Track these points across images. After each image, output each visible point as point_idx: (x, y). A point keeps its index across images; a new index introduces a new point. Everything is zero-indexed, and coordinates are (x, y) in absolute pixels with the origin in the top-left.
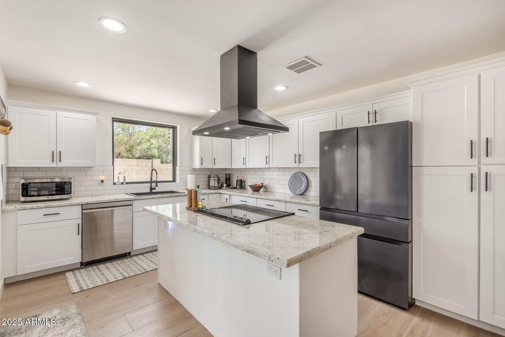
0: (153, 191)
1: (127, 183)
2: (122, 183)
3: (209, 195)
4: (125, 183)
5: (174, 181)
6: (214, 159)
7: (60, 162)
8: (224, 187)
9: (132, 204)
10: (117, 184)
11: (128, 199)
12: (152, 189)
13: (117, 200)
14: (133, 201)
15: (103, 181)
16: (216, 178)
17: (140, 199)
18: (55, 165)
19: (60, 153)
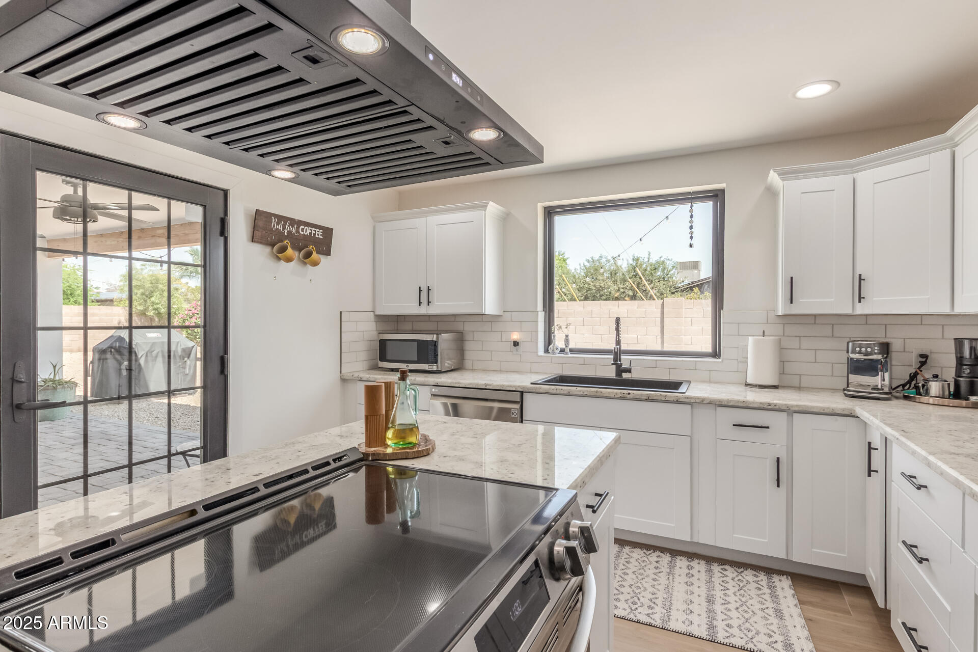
0: (625, 375)
1: (572, 351)
2: (562, 351)
3: (795, 415)
4: (567, 350)
5: (716, 354)
6: (860, 279)
7: (428, 305)
8: (919, 394)
9: (519, 400)
10: (550, 351)
11: (509, 386)
12: (620, 370)
13: (487, 387)
14: (522, 393)
15: (516, 344)
16: (875, 354)
17: (537, 391)
18: (424, 310)
19: (429, 290)
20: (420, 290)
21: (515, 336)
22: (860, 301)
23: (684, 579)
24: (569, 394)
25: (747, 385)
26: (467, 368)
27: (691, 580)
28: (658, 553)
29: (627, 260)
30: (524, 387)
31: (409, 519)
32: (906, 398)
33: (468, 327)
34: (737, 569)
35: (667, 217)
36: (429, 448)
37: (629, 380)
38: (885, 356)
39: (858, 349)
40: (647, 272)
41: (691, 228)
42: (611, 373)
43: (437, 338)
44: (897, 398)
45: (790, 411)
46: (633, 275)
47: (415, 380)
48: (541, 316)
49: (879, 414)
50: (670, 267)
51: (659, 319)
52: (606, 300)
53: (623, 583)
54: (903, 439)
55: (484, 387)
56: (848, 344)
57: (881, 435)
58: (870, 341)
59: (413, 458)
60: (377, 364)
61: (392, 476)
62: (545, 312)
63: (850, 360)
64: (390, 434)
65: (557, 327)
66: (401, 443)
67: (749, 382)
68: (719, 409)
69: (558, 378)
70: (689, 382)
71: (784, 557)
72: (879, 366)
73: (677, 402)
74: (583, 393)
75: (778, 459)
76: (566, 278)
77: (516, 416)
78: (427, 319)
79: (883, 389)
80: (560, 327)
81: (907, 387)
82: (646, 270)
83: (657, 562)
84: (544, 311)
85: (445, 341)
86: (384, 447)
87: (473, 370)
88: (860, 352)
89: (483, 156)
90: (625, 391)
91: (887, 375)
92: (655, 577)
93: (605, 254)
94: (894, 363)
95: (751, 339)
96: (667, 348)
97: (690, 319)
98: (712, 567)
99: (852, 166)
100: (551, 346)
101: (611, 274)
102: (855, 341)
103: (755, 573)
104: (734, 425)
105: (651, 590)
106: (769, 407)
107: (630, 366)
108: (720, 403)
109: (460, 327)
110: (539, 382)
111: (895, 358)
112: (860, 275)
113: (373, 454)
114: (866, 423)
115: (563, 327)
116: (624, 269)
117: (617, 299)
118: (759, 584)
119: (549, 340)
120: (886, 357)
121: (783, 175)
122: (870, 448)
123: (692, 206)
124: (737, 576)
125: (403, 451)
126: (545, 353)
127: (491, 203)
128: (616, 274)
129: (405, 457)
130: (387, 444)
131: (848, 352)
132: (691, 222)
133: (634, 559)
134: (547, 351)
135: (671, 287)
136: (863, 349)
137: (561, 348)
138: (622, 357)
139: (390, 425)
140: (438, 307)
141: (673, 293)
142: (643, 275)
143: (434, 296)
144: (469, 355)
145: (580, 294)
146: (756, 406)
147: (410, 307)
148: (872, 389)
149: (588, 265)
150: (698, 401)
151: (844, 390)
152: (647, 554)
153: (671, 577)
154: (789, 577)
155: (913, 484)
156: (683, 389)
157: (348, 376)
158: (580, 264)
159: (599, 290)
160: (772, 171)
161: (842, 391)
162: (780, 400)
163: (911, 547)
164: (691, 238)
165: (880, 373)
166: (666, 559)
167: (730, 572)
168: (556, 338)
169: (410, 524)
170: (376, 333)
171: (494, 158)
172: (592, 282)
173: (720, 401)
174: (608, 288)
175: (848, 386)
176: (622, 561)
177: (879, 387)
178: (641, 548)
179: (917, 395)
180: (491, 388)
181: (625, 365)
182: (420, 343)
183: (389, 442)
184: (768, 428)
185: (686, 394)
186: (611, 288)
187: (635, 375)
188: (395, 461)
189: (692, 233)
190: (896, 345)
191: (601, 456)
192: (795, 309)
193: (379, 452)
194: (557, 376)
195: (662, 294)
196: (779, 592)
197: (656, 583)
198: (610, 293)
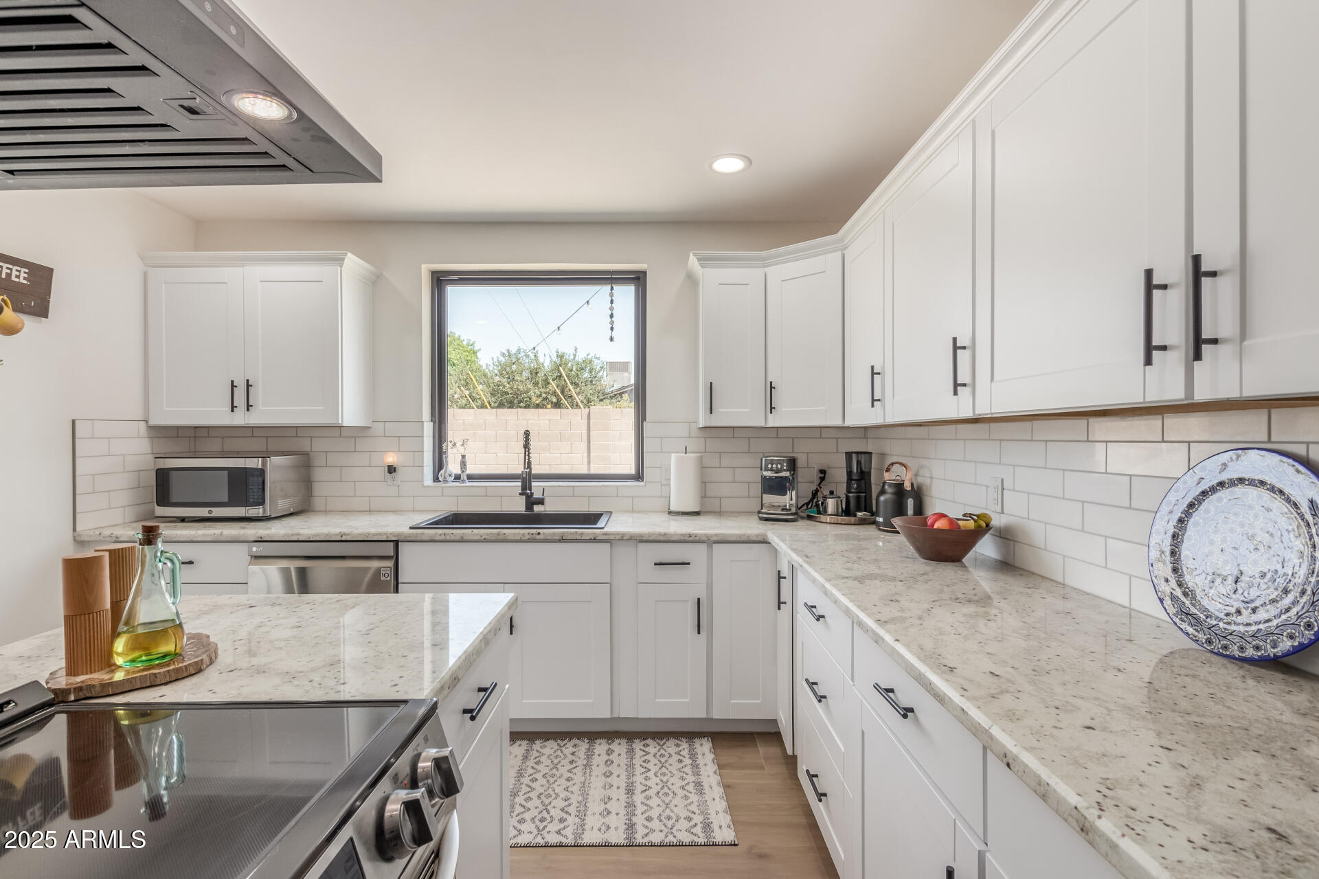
0: (537, 509)
1: (470, 477)
2: (457, 478)
3: (715, 546)
4: (464, 477)
5: (639, 476)
6: (772, 388)
7: (248, 410)
8: (819, 513)
9: (392, 555)
10: (441, 479)
11: (377, 534)
12: (531, 502)
13: (344, 538)
14: (396, 543)
15: (392, 469)
16: (784, 470)
17: (419, 539)
18: (240, 418)
19: (248, 385)
20: (233, 386)
21: (391, 459)
22: (771, 412)
23: (603, 769)
24: (462, 540)
25: (670, 513)
26: (316, 509)
27: (610, 768)
28: (575, 741)
29: (550, 357)
30: (399, 535)
31: (163, 792)
32: (810, 518)
33: (319, 446)
34: (659, 742)
35: (588, 302)
36: (202, 660)
37: (541, 514)
38: (792, 472)
39: (770, 466)
40: (573, 373)
41: (612, 316)
42: (519, 506)
43: (264, 464)
44: (802, 518)
45: (711, 542)
46: (557, 376)
47: (221, 534)
48: (428, 428)
49: (788, 539)
50: (598, 368)
51: (585, 433)
52: (525, 407)
53: (531, 795)
54: (805, 566)
55: (339, 538)
56: (762, 460)
57: (789, 562)
58: (780, 457)
59: (166, 684)
60: (153, 511)
61: (126, 722)
62: (434, 423)
63: (764, 479)
64: (120, 645)
65: (450, 445)
66: (144, 658)
67: (672, 509)
68: (641, 545)
69: (451, 518)
70: (611, 513)
71: (704, 716)
72: (788, 484)
73: (594, 540)
74: (481, 536)
75: (699, 599)
76: (475, 377)
77: (389, 578)
78: (249, 433)
79: (790, 510)
80: (455, 445)
81: (809, 506)
82: (571, 370)
83: (573, 754)
84: (432, 421)
85: (277, 468)
86: (108, 670)
87: (326, 512)
88: (771, 470)
89: (272, 150)
90: (534, 531)
91: (794, 493)
92: (570, 775)
93: (523, 347)
94: (799, 480)
95: (673, 456)
96: (595, 470)
97: (618, 433)
98: (634, 746)
99: (764, 259)
100: (442, 472)
101: (531, 374)
102: (767, 457)
103: (677, 742)
104: (656, 564)
105: (563, 795)
106: (690, 538)
107: (543, 495)
108: (641, 538)
109: (304, 445)
110: (421, 525)
111: (802, 474)
112: (771, 383)
113: (80, 689)
114: (776, 549)
115: (459, 444)
116: (546, 367)
117: (537, 406)
118: (681, 755)
119: (439, 464)
120: (793, 474)
121: (703, 260)
122: (780, 578)
123: (612, 289)
124: (659, 750)
125: (145, 673)
126: (434, 481)
127: (349, 255)
128: (537, 373)
129: (148, 684)
130: (115, 664)
131: (761, 470)
132: (612, 309)
133: (546, 756)
134: (436, 479)
135: (599, 393)
136: (774, 466)
137: (455, 475)
138: (533, 484)
139: (122, 628)
140: (265, 414)
141: (601, 400)
142: (568, 376)
143: (257, 396)
144: (318, 490)
145: (493, 399)
146: (676, 538)
147: (216, 414)
148: (783, 510)
149: (502, 359)
150: (618, 537)
151: (759, 512)
152: (562, 745)
153: (588, 771)
154: (710, 739)
155: (813, 614)
156: (601, 524)
157: (91, 536)
158: (493, 359)
159: (517, 393)
160: (691, 255)
161: (756, 514)
162: (700, 529)
163: (812, 685)
164: (612, 329)
165: (788, 492)
166: (584, 745)
167: (653, 747)
168: (449, 459)
169: (165, 800)
170: (151, 457)
171: (294, 158)
172: (509, 384)
173: (641, 536)
174: (526, 393)
175: (762, 509)
176: (531, 763)
177: (788, 507)
178: (555, 739)
179: (818, 514)
180: (349, 538)
181: (537, 494)
182: (232, 472)
183: (119, 661)
184: (689, 564)
185: (605, 529)
186: (531, 392)
187: (550, 507)
188: (126, 694)
189: (612, 323)
190: (801, 462)
191: (485, 632)
192: (716, 421)
193: (93, 683)
194: (448, 514)
195: (589, 401)
196: (701, 761)
197: (569, 784)
198: (530, 399)
